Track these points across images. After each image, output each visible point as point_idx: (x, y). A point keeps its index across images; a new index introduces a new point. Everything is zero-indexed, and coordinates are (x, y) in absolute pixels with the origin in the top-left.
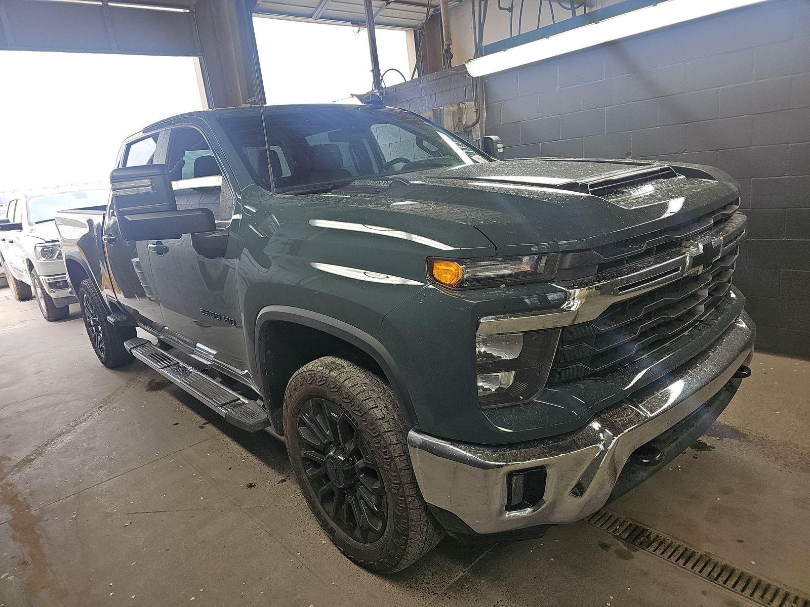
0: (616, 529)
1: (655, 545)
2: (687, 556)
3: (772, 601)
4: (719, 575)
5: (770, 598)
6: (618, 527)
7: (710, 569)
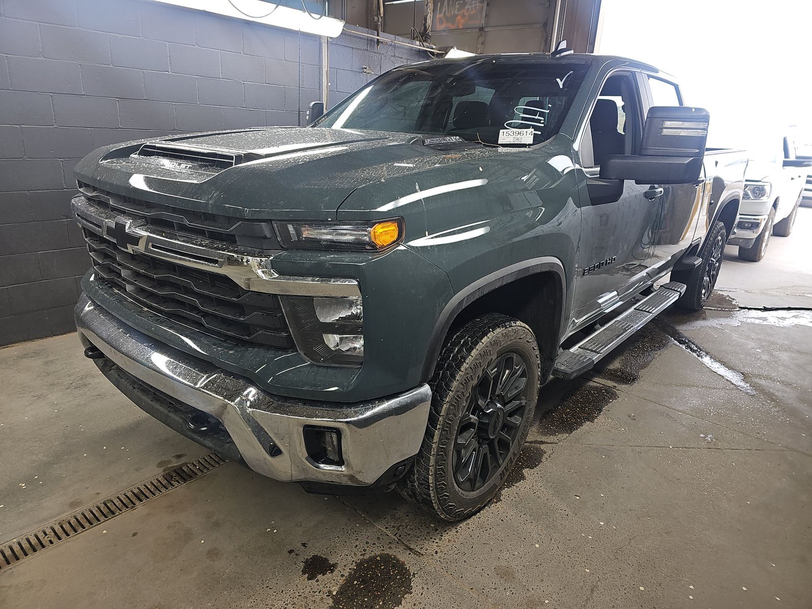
0: (196, 466)
1: (164, 482)
2: (140, 496)
3: (62, 527)
4: (108, 507)
5: (64, 526)
6: (198, 467)
7: (117, 504)
